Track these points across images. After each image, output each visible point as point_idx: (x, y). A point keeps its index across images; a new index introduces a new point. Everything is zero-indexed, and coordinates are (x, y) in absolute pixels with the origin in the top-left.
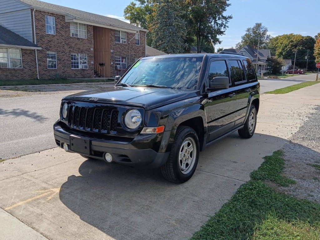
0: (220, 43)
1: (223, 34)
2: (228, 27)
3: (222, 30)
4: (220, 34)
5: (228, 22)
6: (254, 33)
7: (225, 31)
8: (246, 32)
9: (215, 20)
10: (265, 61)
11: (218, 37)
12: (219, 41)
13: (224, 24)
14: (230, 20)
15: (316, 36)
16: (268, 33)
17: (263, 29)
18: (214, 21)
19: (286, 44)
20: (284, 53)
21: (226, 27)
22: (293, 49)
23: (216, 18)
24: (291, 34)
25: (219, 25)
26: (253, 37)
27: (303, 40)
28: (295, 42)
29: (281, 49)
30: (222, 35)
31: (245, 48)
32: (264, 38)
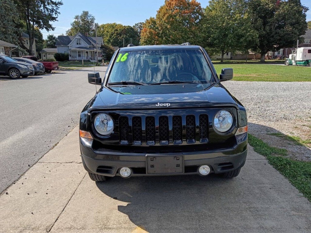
0: (53, 29)
1: (56, 20)
2: (59, 13)
3: (54, 16)
4: (52, 20)
5: (59, 8)
6: (83, 20)
7: (57, 18)
8: (75, 20)
9: (44, 5)
10: (100, 48)
11: (51, 23)
12: (52, 28)
13: (54, 10)
14: (61, 6)
15: (134, 26)
16: (96, 22)
17: (90, 17)
18: (42, 5)
19: (112, 32)
20: (111, 41)
21: (58, 14)
22: (119, 37)
23: (45, 3)
24: (114, 24)
25: (49, 11)
26: (82, 24)
27: (126, 30)
28: (119, 31)
29: (108, 36)
30: (54, 22)
31: (79, 36)
32: (93, 26)
